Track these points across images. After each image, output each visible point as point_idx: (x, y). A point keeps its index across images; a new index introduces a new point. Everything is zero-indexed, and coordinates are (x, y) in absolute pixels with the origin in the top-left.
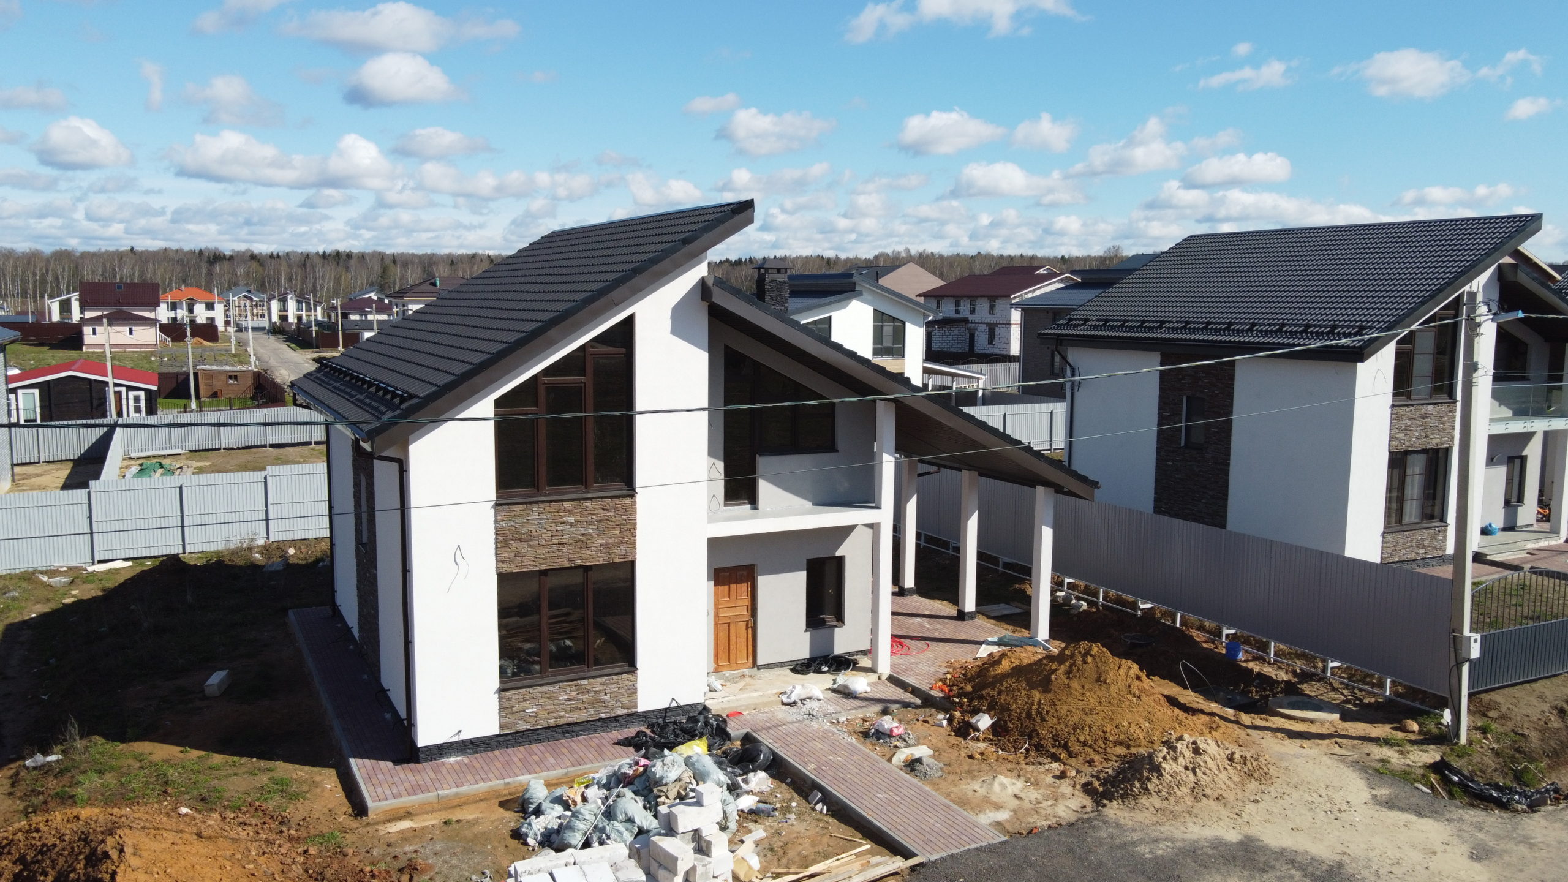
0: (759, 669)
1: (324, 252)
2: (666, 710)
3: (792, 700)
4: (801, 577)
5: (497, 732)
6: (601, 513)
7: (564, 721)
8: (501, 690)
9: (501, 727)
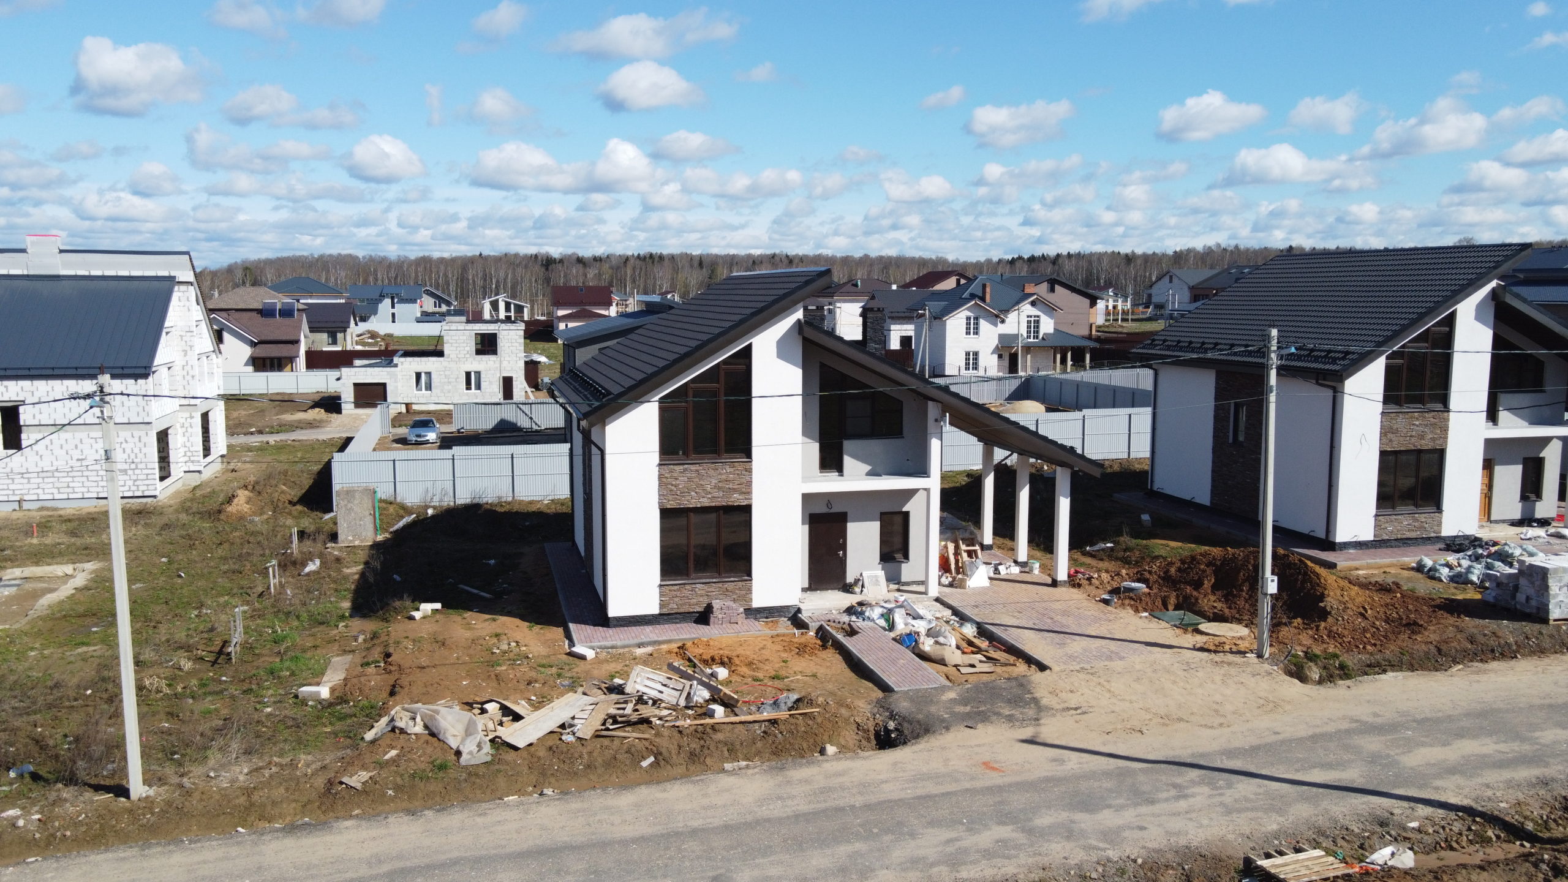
0: (1491, 522)
1: (639, 254)
2: (1455, 537)
3: (1528, 537)
4: (1519, 469)
5: (1372, 539)
6: (1432, 420)
7: (1404, 536)
8: (1376, 516)
9: (1375, 536)
